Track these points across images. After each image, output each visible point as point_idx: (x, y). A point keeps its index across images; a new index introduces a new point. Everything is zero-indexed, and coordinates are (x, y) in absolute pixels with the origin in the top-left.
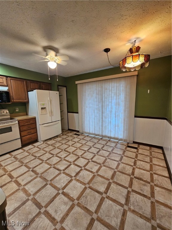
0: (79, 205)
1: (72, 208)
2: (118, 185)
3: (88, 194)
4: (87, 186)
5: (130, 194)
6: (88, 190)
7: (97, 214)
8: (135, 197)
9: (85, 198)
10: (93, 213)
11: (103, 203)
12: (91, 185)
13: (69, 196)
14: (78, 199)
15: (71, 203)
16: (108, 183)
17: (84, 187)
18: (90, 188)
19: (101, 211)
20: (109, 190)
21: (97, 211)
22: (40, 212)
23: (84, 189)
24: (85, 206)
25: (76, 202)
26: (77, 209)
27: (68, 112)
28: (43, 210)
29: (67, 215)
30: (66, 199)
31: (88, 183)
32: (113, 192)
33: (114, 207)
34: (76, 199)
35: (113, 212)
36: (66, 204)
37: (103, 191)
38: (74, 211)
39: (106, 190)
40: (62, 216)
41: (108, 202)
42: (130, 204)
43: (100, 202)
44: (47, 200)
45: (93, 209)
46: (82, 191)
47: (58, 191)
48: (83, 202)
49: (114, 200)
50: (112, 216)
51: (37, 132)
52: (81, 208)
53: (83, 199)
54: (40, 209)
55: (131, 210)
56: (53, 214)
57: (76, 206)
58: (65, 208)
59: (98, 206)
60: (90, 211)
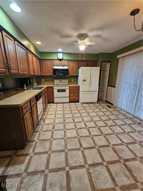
0: (65, 140)
1: (62, 139)
2: (99, 153)
3: (74, 141)
4: (79, 137)
5: (100, 165)
6: (76, 139)
7: (68, 151)
8: (102, 170)
9: (71, 140)
10: (67, 149)
11: (77, 151)
12: (81, 138)
13: (66, 134)
14: (68, 138)
15: (63, 137)
16: (93, 146)
17: (76, 136)
18: (79, 139)
19: (71, 152)
20: (88, 150)
21: (69, 150)
22: (52, 130)
23: (75, 137)
24: (67, 143)
25: (66, 138)
26: (63, 141)
27: (108, 86)
28: (53, 130)
29: (57, 139)
30: (63, 134)
31: (80, 137)
32: (89, 153)
33: (80, 158)
34: (67, 138)
35: (76, 159)
36: (61, 135)
37: (84, 147)
38: (61, 140)
39: (86, 148)
40: (56, 138)
41: (79, 153)
42: (93, 168)
43: (76, 149)
44: (57, 128)
45: (69, 147)
46: (73, 137)
47: (64, 129)
48: (68, 141)
49: (85, 156)
50: (74, 159)
51: (79, 96)
52: (65, 142)
53: (70, 140)
54: (53, 129)
55: (88, 171)
56: (54, 135)
57: (64, 140)
58: (59, 136)
59: (72, 149)
60: (67, 147)
